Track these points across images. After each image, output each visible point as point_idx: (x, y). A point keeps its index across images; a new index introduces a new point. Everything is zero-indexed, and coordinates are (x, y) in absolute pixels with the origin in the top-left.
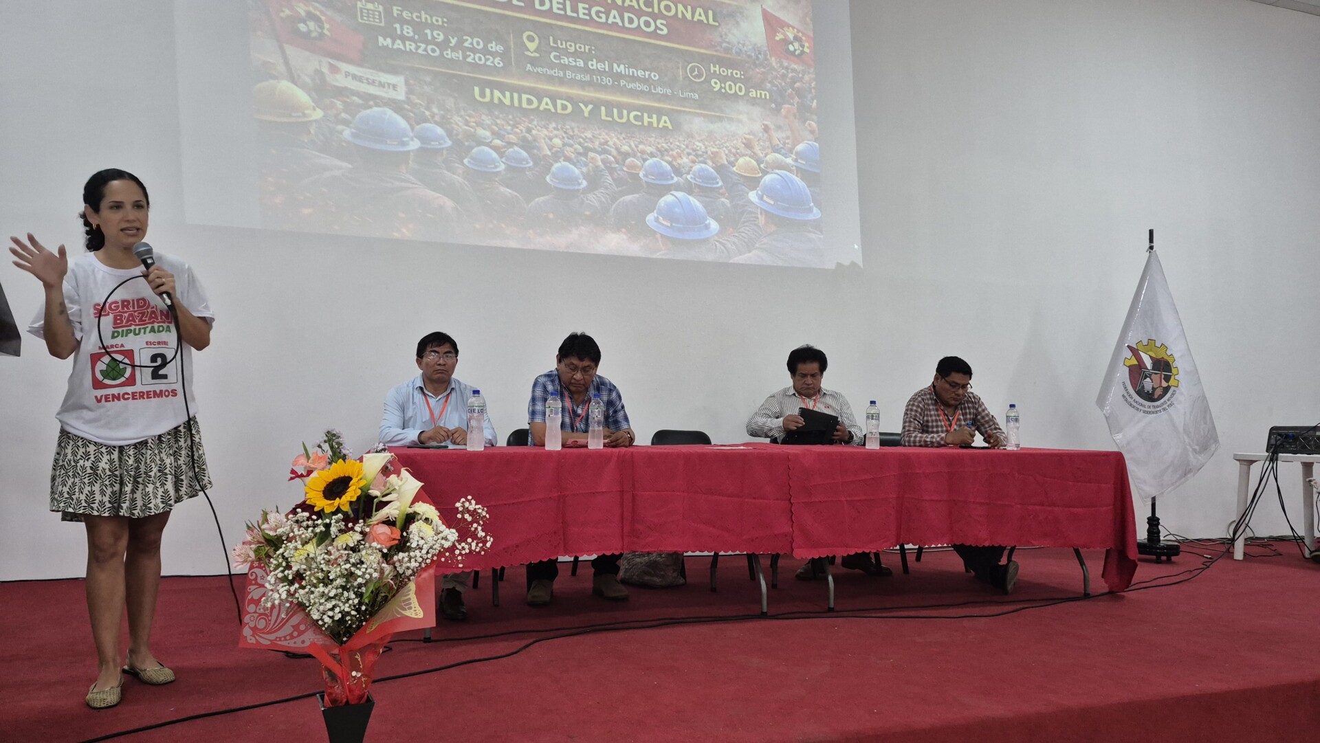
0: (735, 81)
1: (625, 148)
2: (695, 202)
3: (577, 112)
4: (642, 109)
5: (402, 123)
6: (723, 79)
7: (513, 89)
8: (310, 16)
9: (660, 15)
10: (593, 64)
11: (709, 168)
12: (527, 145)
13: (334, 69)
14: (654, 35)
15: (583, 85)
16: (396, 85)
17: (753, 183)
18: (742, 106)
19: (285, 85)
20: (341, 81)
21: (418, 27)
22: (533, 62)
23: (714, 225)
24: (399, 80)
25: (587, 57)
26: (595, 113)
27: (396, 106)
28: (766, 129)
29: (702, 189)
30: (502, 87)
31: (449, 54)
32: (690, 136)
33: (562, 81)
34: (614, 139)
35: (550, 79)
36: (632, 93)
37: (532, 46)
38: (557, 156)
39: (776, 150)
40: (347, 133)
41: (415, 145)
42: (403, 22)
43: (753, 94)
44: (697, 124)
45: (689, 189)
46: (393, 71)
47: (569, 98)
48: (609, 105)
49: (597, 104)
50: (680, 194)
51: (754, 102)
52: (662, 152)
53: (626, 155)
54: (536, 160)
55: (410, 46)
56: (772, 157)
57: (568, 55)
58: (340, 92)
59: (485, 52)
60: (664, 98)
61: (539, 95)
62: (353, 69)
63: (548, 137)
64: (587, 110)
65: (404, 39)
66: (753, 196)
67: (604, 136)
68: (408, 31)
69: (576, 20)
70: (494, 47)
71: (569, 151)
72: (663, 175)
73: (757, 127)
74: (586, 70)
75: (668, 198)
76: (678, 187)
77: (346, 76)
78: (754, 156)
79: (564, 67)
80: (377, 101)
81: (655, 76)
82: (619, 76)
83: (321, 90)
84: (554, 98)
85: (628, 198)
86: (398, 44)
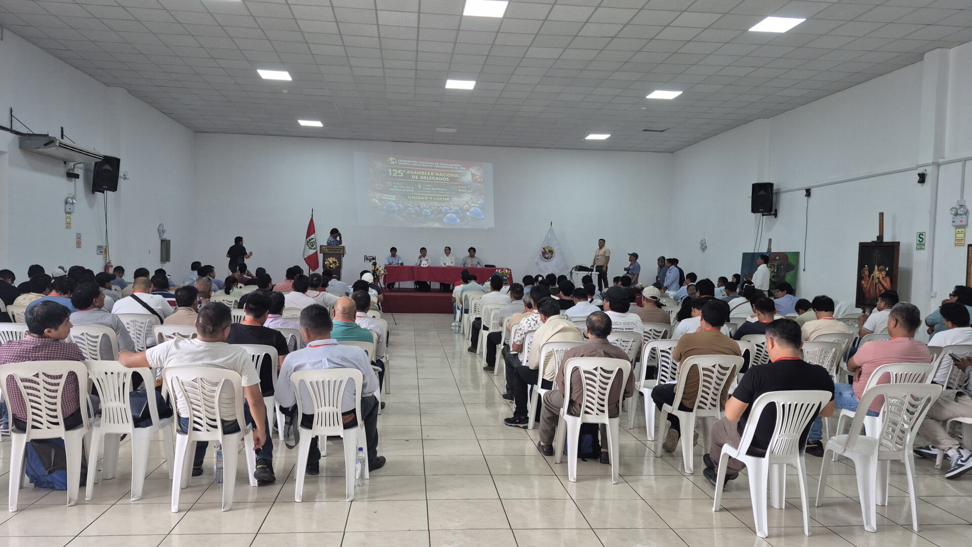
0: (464, 189)
1: (439, 205)
2: (454, 216)
3: (429, 199)
4: (443, 197)
5: (395, 204)
6: (461, 189)
7: (416, 196)
8: (378, 186)
9: (447, 177)
10: (433, 189)
11: (458, 208)
12: (419, 207)
13: (382, 196)
14: (446, 181)
15: (430, 193)
16: (393, 197)
17: (468, 210)
18: (466, 194)
19: (374, 199)
20: (383, 198)
21: (398, 186)
22: (420, 190)
23: (459, 220)
24: (394, 196)
25: (431, 188)
26: (433, 199)
27: (394, 201)
28: (471, 199)
29: (456, 213)
30: (414, 196)
31: (403, 190)
32: (453, 202)
33: (426, 193)
34: (436, 204)
35: (424, 193)
36: (440, 194)
37: (420, 187)
38: (424, 208)
39: (473, 203)
40: (385, 207)
41: (397, 208)
42: (395, 185)
43: (468, 191)
44: (455, 199)
45: (453, 213)
46: (393, 195)
47: (427, 196)
48: (436, 197)
49: (433, 197)
50: (451, 214)
51: (469, 193)
52: (447, 206)
53: (439, 207)
54: (420, 209)
55: (396, 189)
56: (472, 205)
57: (427, 187)
58: (384, 200)
59: (411, 189)
60: (447, 194)
61: (421, 196)
62: (387, 195)
63: (423, 204)
64: (431, 198)
65: (395, 188)
66: (468, 214)
67: (434, 203)
68: (396, 187)
69: (430, 180)
70: (412, 188)
71: (427, 207)
72: (447, 210)
73: (469, 198)
74: (431, 190)
75: (448, 215)
76: (450, 213)
77: (385, 197)
78: (469, 205)
79: (426, 190)
80: (390, 201)
81: (446, 190)
82: (438, 191)
83: (380, 200)
84: (424, 196)
85: (439, 216)
86: (394, 189)
